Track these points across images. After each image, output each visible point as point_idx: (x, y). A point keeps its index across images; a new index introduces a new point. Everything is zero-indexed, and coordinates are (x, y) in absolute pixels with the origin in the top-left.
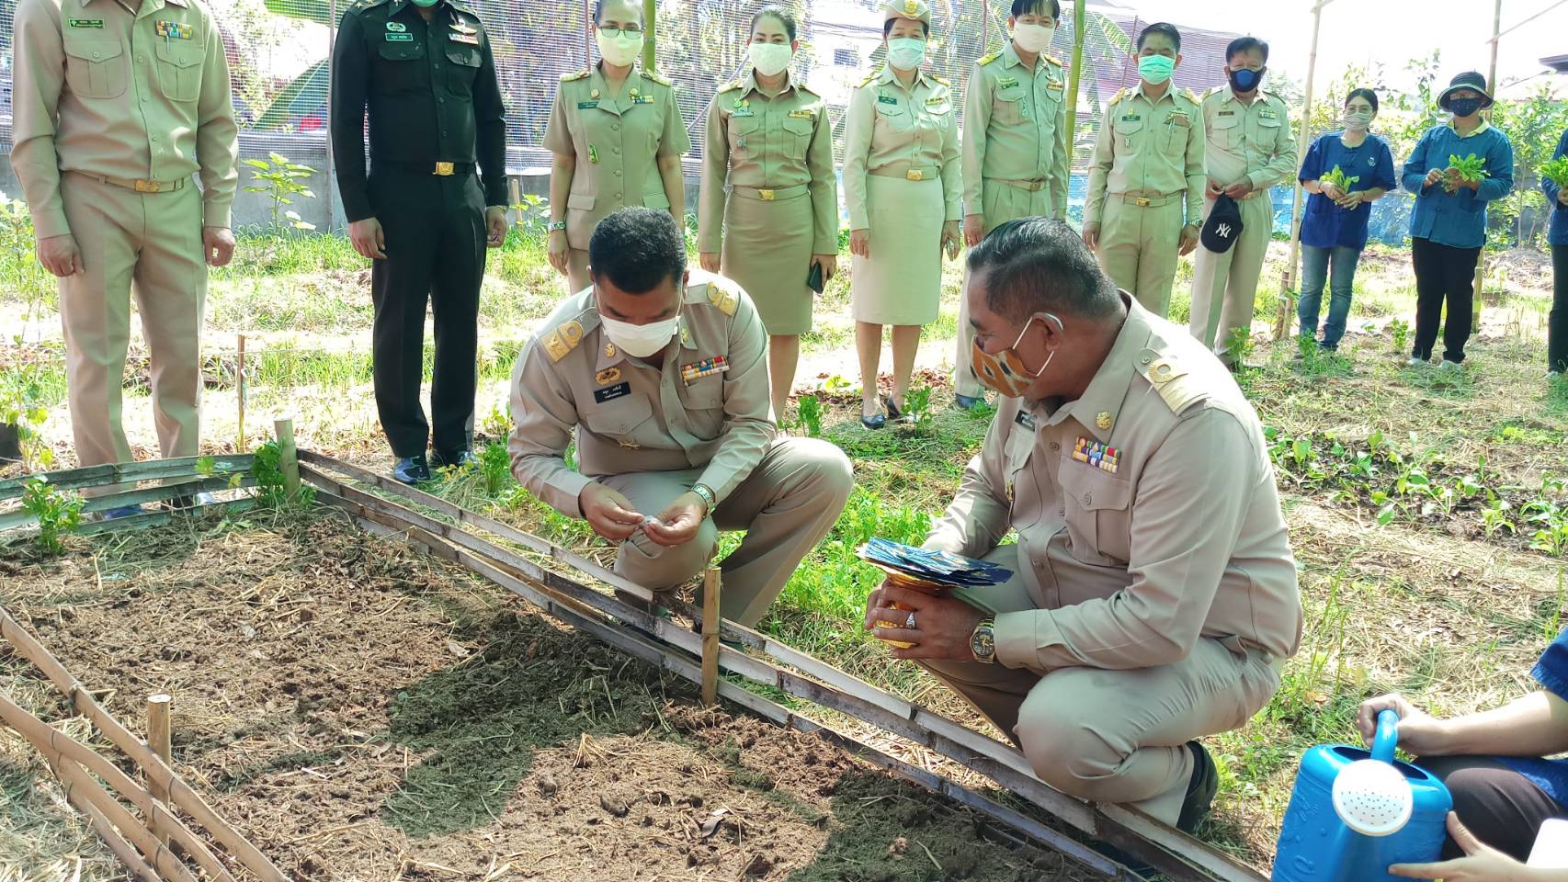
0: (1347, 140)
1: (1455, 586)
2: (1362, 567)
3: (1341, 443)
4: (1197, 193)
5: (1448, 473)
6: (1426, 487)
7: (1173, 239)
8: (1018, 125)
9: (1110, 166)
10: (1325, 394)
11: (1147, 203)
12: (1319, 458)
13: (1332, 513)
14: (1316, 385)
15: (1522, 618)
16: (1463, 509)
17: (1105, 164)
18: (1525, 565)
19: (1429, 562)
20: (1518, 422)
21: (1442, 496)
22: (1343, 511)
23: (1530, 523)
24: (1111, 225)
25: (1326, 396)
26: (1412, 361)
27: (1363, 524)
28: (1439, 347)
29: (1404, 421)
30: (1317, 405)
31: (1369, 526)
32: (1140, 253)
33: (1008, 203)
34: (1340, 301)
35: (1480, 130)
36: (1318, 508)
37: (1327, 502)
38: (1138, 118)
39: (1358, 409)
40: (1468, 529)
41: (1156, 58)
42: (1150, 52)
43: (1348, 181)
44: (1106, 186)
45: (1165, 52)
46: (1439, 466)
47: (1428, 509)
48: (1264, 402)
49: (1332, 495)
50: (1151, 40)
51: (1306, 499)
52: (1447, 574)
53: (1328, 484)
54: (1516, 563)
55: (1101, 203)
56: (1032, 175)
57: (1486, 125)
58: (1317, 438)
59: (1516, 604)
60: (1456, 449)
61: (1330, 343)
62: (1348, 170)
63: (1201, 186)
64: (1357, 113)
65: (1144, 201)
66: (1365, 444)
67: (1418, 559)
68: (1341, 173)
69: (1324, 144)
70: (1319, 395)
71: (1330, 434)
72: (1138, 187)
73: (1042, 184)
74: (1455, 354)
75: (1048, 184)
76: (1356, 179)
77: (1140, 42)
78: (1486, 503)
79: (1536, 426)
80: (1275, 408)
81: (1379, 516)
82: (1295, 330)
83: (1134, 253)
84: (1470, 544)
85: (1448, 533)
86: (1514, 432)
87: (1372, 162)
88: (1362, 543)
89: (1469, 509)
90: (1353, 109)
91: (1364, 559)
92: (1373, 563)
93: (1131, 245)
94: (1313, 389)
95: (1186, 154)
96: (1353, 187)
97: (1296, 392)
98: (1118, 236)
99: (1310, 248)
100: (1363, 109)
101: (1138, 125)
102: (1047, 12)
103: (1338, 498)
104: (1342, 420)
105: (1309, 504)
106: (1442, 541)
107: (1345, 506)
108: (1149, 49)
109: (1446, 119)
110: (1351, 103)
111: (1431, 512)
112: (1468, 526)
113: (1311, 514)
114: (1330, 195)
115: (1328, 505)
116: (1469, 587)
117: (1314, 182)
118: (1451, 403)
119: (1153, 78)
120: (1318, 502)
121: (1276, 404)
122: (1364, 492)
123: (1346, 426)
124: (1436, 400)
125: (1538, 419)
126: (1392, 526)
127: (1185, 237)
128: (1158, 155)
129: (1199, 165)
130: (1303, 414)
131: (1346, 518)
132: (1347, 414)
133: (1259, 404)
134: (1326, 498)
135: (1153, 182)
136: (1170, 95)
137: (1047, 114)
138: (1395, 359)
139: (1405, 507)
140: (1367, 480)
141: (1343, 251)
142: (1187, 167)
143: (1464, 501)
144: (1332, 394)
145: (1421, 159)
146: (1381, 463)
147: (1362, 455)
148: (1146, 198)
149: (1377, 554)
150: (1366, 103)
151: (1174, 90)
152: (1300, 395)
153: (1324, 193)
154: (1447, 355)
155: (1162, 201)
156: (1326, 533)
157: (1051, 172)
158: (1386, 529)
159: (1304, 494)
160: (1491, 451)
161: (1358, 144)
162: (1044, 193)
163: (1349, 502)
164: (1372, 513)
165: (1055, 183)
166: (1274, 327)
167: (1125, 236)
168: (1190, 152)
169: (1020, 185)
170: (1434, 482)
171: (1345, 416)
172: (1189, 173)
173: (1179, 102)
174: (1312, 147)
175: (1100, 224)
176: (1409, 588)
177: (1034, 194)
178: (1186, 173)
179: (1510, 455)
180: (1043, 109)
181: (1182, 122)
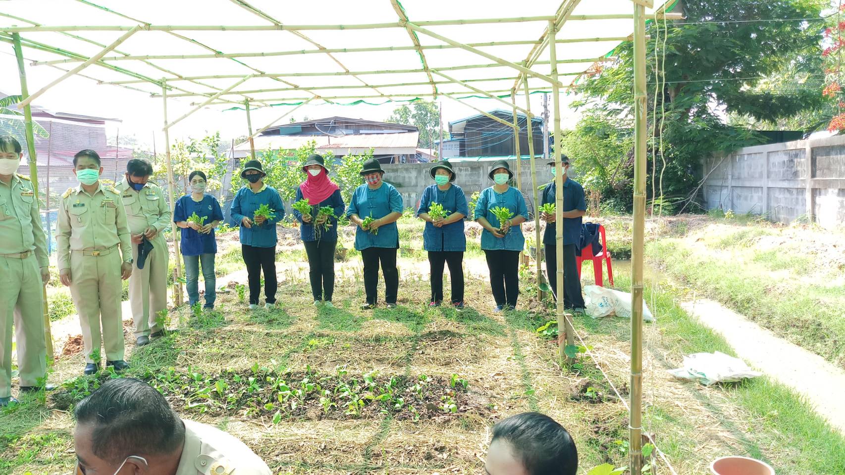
0: (196, 198)
1: (325, 454)
2: (278, 459)
3: (238, 374)
4: (127, 244)
5: (293, 378)
6: (289, 392)
7: (117, 273)
8: (4, 220)
9: (70, 234)
10: (217, 340)
11: (98, 254)
12: (229, 387)
13: (249, 424)
14: (210, 335)
15: (360, 464)
16: (309, 400)
17: (66, 233)
18: (348, 427)
19: (309, 443)
20: (313, 336)
21: (297, 394)
22: (254, 421)
23: (341, 399)
24: (78, 269)
25: (218, 341)
26: (250, 307)
27: (266, 426)
28: (262, 297)
29: (263, 350)
30: (215, 350)
31: (270, 427)
32: (98, 283)
33: (6, 269)
34: (210, 282)
35: (263, 189)
36: (240, 423)
37: (244, 417)
38: (83, 205)
39: (236, 346)
40: (317, 414)
41: (86, 171)
42: (82, 168)
43: (202, 219)
44: (69, 246)
45: (91, 167)
46: (289, 374)
47: (294, 406)
48: (187, 354)
49: (245, 412)
50: (81, 161)
51: (232, 418)
52: (319, 449)
53: (240, 403)
54: (346, 427)
55: (68, 258)
56: (21, 249)
57: (265, 186)
58: (224, 374)
59: (355, 457)
60: (292, 361)
61: (210, 305)
62: (200, 214)
63: (128, 240)
64: (198, 184)
65: (96, 253)
66: (250, 371)
67: (303, 443)
68: (196, 216)
69: (183, 202)
70: (214, 342)
71: (230, 369)
72: (91, 245)
73: (29, 254)
74: (271, 299)
75: (33, 253)
76: (206, 217)
77: (75, 162)
78: (318, 393)
79: (321, 336)
80: (194, 357)
81: (274, 419)
82: (186, 298)
83: (95, 283)
84: (321, 422)
85: (309, 419)
86: (313, 342)
87: (210, 208)
88: (273, 442)
89: (313, 399)
90: (195, 181)
91: (276, 452)
92: (282, 454)
93: (93, 279)
94: (210, 339)
95: (116, 223)
96: (206, 222)
97: (201, 343)
98: (83, 275)
99: (188, 257)
100: (200, 181)
101: (84, 209)
102: (10, 149)
103: (249, 413)
104: (232, 357)
105: (235, 421)
106: (308, 424)
107: (254, 417)
108: (81, 166)
109: (246, 185)
110: (193, 179)
111: (296, 407)
112: (317, 412)
113: (238, 427)
114: (194, 227)
115: (245, 419)
116: (332, 453)
117: (183, 222)
118: (279, 331)
119: (88, 182)
120: (239, 419)
121: (194, 355)
122: (259, 403)
123: (235, 360)
124: (273, 331)
125: (321, 331)
126: (281, 423)
127: (124, 270)
128: (101, 226)
129: (125, 228)
130: (211, 358)
131: (257, 425)
132: (233, 352)
133: (185, 357)
134: (243, 415)
135: (101, 242)
136: (101, 190)
137: (24, 212)
138: (242, 306)
139: (283, 408)
140: (258, 395)
141: (207, 256)
142: (118, 230)
143: (309, 395)
144: (221, 339)
145: (238, 205)
146: (261, 380)
147: (251, 379)
148: (98, 251)
149: (282, 447)
150: (202, 178)
151: (102, 187)
152: (204, 343)
153: (190, 228)
154: (268, 301)
155: (108, 251)
156: (252, 442)
157: (34, 244)
158: (279, 426)
159: (230, 415)
160: (308, 357)
161: (201, 199)
162: (32, 259)
163: (254, 412)
164: (269, 417)
165: (38, 251)
166: (174, 300)
167: (88, 274)
168: (119, 221)
169: (14, 256)
170: (290, 385)
171: (232, 354)
172: (120, 233)
173: (107, 194)
174: (177, 204)
175: (70, 269)
176: (304, 464)
177: (24, 261)
178: (118, 233)
179: (317, 357)
180: (21, 209)
181: (110, 205)
